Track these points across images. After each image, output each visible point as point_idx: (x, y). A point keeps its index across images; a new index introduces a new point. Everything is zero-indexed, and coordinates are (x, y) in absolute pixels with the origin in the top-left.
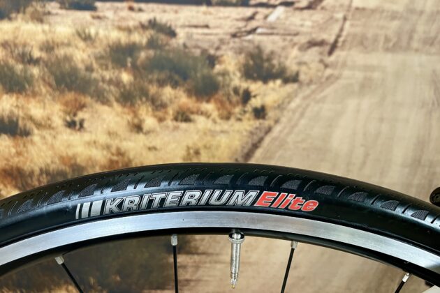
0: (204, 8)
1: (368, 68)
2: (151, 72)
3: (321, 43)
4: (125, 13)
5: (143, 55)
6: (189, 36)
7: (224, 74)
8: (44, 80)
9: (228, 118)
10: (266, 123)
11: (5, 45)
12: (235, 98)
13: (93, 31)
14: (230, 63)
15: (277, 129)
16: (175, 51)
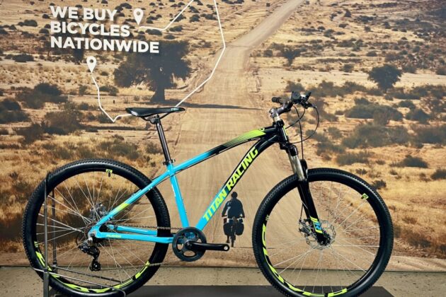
0: (133, 131)
1: (188, 149)
2: (115, 151)
3: (172, 141)
4: (107, 133)
5: (112, 146)
6: (128, 140)
7: (140, 151)
8: (77, 154)
9: (142, 167)
10: (156, 168)
11: (65, 143)
12: (144, 160)
13: (96, 139)
14: (142, 148)
15: (160, 170)
16: (124, 144)
